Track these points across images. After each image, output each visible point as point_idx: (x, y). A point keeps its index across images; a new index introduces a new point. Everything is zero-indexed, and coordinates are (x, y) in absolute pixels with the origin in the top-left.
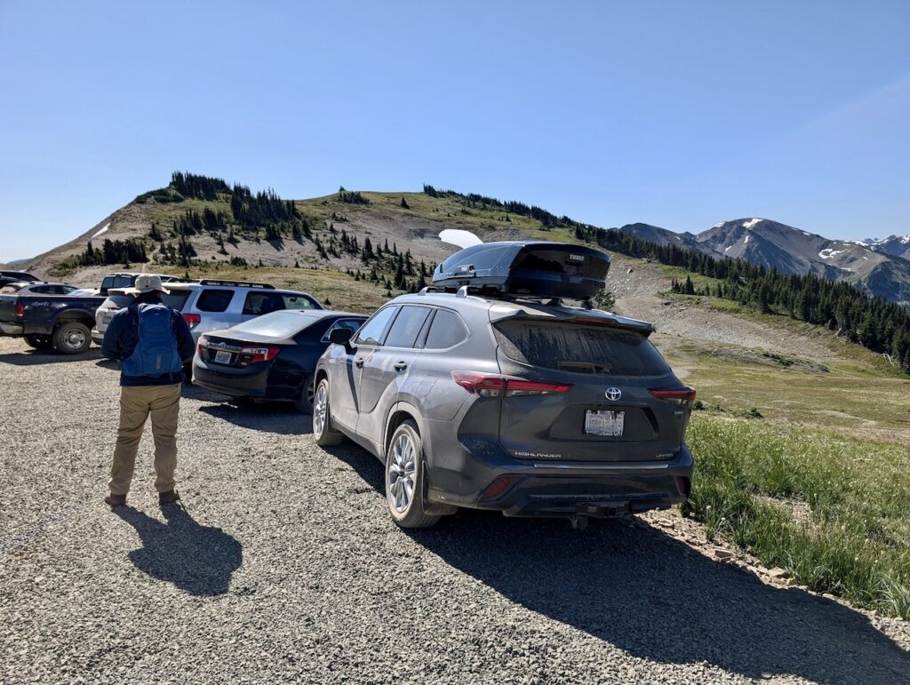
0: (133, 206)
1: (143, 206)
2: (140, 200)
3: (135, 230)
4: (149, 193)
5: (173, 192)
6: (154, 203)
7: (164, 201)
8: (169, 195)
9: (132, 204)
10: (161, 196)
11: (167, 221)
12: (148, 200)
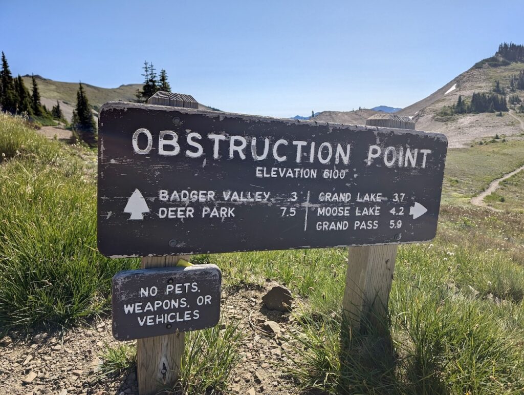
0: (473, 71)
1: (481, 70)
2: (478, 66)
3: (480, 87)
4: (484, 60)
5: (501, 59)
6: (488, 68)
7: (495, 66)
8: (498, 61)
9: (472, 69)
10: (492, 62)
11: (503, 80)
12: (484, 65)
